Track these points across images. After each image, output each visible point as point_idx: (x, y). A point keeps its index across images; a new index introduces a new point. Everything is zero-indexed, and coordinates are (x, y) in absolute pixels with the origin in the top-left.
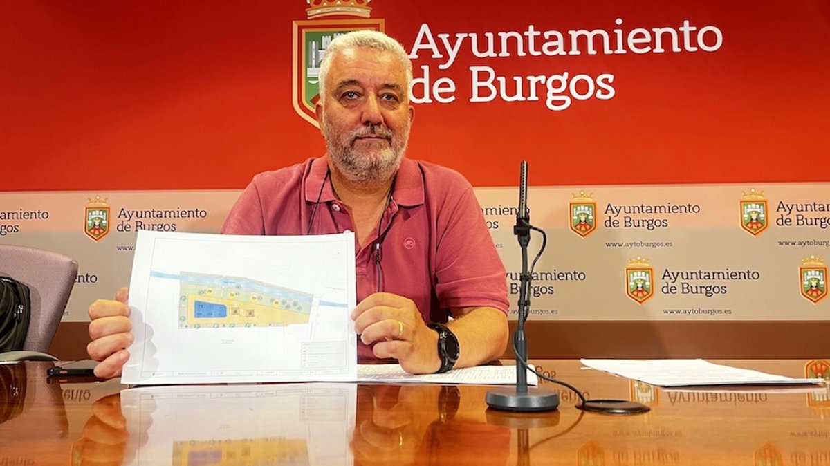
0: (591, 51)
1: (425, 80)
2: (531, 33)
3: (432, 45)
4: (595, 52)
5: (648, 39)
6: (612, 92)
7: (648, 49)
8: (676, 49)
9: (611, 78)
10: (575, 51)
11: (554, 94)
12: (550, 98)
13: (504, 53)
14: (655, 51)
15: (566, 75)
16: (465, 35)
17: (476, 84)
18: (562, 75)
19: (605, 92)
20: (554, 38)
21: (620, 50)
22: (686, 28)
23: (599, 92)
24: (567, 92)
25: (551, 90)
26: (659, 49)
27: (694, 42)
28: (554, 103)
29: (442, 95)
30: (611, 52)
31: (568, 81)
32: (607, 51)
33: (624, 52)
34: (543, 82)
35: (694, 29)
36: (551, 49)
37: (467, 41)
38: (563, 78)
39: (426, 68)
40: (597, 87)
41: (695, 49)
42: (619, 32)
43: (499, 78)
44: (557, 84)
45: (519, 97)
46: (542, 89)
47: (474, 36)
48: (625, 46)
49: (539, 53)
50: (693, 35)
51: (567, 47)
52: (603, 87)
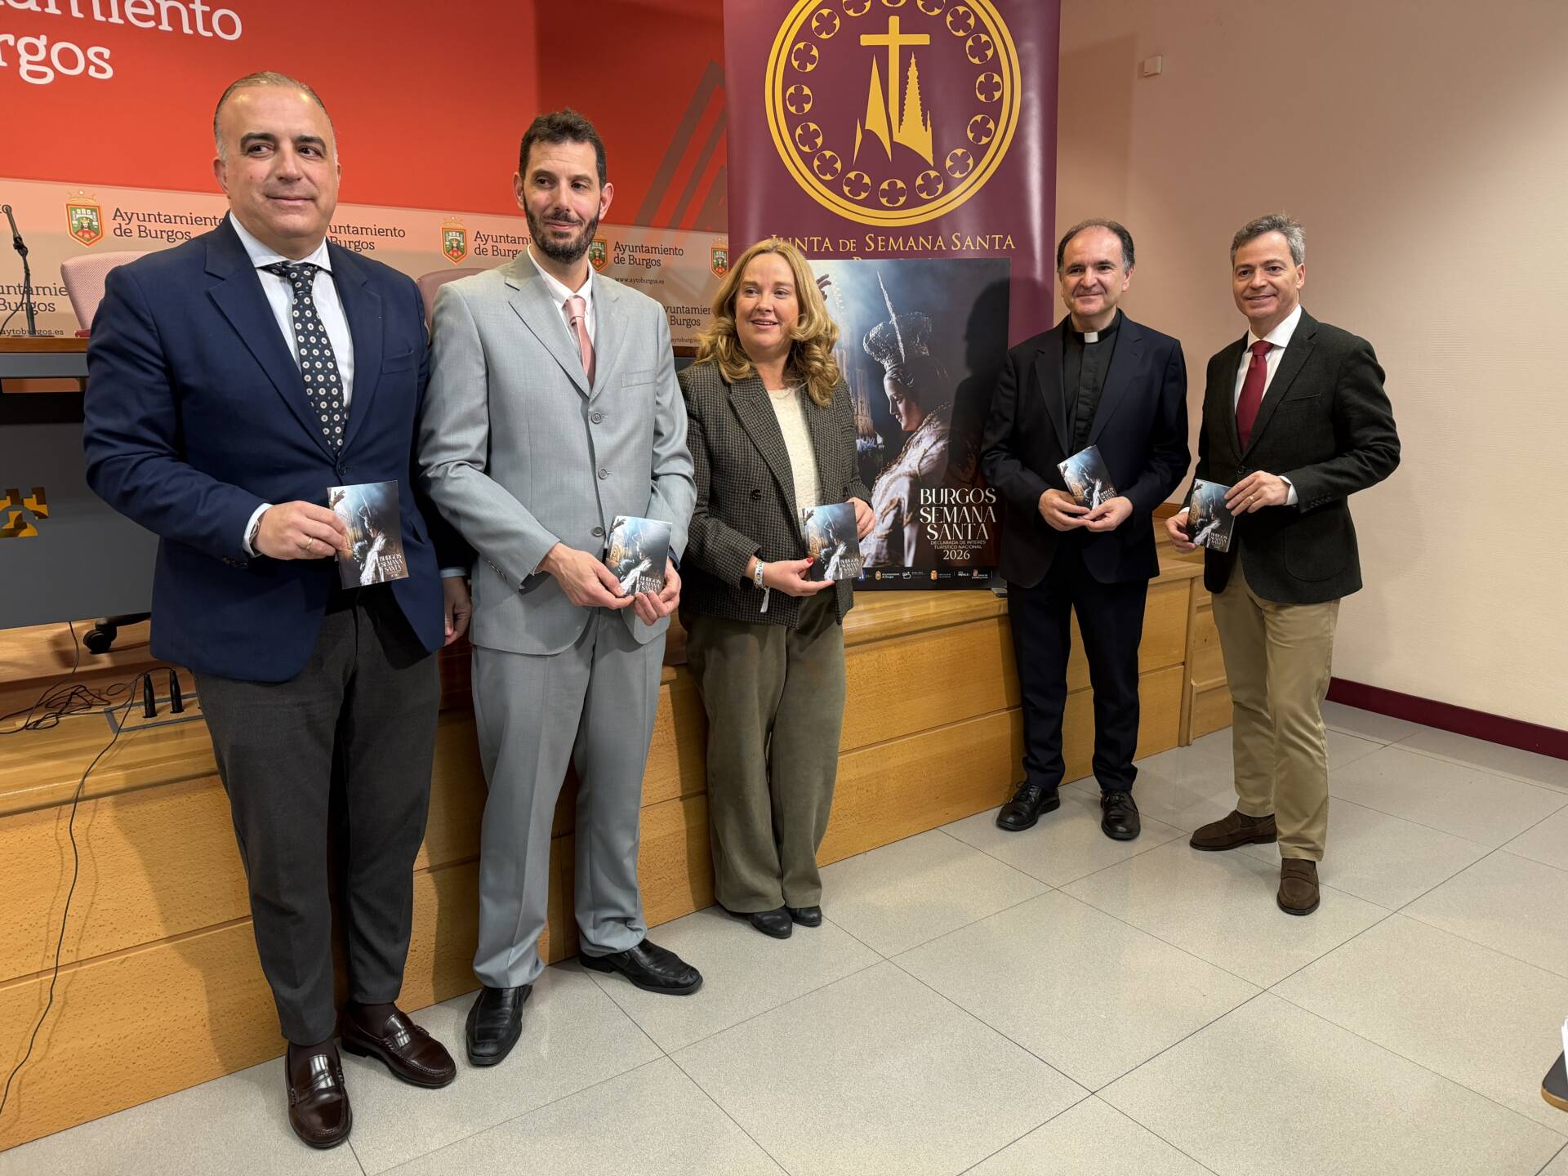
0: (77, 14)
4: (81, 16)
5: (151, 11)
6: (109, 73)
7: (152, 24)
8: (187, 30)
9: (107, 53)
10: (53, 9)
11: (29, 62)
12: (25, 66)
14: (160, 27)
15: (44, 38)
18: (38, 38)
19: (100, 70)
21: (115, 19)
22: (198, 7)
23: (92, 70)
24: (47, 62)
25: (25, 57)
26: (165, 26)
27: (208, 26)
28: (31, 73)
31: (48, 48)
32: (98, 16)
33: (121, 22)
34: (11, 42)
35: (207, 9)
38: (41, 42)
40: (88, 63)
41: (209, 34)
44: (32, 49)
46: (10, 53)
48: (122, 15)
50: (207, 18)
52: (96, 62)
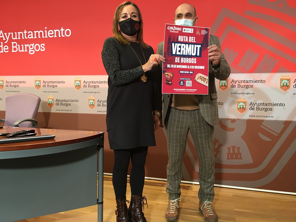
0: (39, 37)
1: (2, 46)
2: (25, 32)
3: (3, 36)
5: (53, 33)
7: (53, 36)
8: (60, 36)
9: (44, 45)
10: (35, 37)
12: (30, 51)
13: (19, 38)
16: (10, 33)
17: (13, 47)
19: (43, 49)
20: (30, 33)
22: (62, 30)
23: (41, 49)
24: (34, 49)
25: (30, 49)
26: (55, 36)
27: (64, 34)
29: (6, 50)
30: (44, 37)
32: (43, 37)
33: (47, 37)
34: (28, 46)
35: (64, 30)
36: (30, 36)
37: (11, 34)
38: (33, 45)
39: (2, 43)
41: (64, 36)
42: (46, 31)
43: (18, 45)
44: (31, 47)
45: (23, 51)
46: (28, 48)
47: (12, 33)
48: (47, 35)
49: (27, 38)
50: (64, 32)
51: (34, 36)
52: (42, 47)
